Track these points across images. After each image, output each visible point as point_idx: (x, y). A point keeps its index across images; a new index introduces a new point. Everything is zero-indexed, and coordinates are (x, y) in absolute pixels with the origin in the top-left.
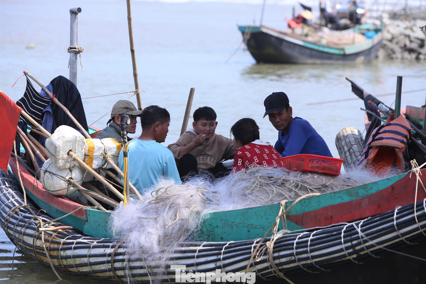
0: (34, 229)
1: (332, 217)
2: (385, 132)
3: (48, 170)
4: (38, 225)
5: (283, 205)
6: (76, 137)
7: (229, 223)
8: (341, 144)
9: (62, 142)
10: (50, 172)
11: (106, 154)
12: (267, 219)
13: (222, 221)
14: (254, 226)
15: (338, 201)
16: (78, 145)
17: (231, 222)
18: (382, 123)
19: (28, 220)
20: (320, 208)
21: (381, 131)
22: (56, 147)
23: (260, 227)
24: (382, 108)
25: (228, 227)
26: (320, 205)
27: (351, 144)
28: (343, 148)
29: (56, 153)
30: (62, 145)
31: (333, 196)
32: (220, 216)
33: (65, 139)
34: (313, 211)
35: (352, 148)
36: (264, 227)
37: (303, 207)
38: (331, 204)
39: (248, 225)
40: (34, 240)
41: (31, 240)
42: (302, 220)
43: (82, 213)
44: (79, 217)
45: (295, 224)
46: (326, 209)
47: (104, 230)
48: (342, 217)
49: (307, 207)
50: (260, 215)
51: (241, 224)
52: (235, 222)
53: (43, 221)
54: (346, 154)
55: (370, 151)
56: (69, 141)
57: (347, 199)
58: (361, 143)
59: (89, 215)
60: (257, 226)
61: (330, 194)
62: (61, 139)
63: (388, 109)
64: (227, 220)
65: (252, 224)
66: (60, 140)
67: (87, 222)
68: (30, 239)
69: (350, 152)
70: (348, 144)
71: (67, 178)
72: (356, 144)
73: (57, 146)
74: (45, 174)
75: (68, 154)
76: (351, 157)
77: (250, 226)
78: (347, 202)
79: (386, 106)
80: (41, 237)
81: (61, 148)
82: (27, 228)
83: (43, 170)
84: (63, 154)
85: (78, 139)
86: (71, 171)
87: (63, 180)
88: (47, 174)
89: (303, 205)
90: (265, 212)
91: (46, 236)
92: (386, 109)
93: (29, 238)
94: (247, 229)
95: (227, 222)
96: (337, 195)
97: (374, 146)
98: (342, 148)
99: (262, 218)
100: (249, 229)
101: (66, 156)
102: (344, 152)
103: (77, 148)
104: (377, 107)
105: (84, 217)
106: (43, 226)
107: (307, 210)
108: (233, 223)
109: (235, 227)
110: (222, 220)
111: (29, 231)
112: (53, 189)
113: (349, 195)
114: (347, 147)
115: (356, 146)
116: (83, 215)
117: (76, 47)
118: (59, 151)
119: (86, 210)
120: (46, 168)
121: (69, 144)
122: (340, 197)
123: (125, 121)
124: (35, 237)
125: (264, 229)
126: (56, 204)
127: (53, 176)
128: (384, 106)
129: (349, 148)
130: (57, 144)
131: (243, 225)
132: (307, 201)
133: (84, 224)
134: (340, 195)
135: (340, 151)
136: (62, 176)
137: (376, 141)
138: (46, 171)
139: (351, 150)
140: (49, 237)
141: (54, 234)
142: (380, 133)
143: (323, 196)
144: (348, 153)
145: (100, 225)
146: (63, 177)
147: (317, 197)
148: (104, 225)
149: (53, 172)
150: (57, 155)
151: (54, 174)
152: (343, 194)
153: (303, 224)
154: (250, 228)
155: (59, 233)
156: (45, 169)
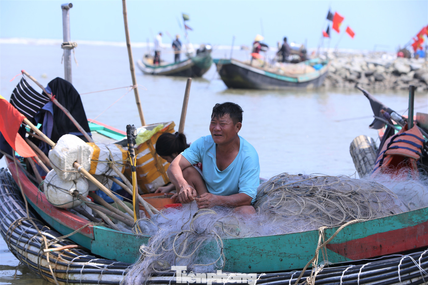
0: (38, 247)
1: (381, 246)
2: (400, 141)
3: (52, 183)
4: (42, 243)
5: (322, 232)
6: (81, 147)
7: (258, 250)
8: (355, 152)
9: (66, 154)
10: (53, 186)
11: (111, 160)
12: (303, 247)
13: (248, 249)
14: (287, 255)
15: (387, 228)
16: (84, 155)
17: (260, 250)
18: (396, 132)
19: (32, 235)
20: (366, 237)
21: (395, 140)
22: (60, 160)
23: (294, 256)
24: (395, 116)
25: (256, 255)
26: (366, 233)
27: (365, 153)
28: (358, 157)
29: (60, 165)
30: (66, 157)
31: (382, 222)
32: (246, 243)
33: (70, 150)
34: (358, 239)
35: (366, 157)
36: (299, 256)
37: (345, 234)
38: (380, 232)
39: (280, 253)
40: (38, 259)
41: (36, 258)
42: (345, 249)
43: (88, 231)
44: (85, 234)
45: (337, 254)
46: (374, 237)
47: (114, 250)
48: (393, 247)
49: (351, 235)
50: (294, 243)
51: (272, 252)
52: (265, 250)
53: (48, 237)
54: (361, 162)
55: (385, 159)
56: (74, 153)
57: (398, 226)
58: (375, 151)
59: (96, 234)
60: (291, 255)
61: (378, 220)
62: (65, 150)
63: (401, 118)
64: (255, 247)
65: (285, 253)
66: (64, 152)
67: (94, 240)
68: (34, 258)
69: (364, 161)
70: (362, 152)
71: (72, 190)
72: (370, 152)
73: (61, 158)
74: (48, 187)
75: (74, 165)
76: (365, 165)
77: (283, 255)
78: (398, 230)
79: (399, 115)
80: (46, 257)
81: (66, 161)
82: (31, 244)
83: (46, 183)
84: (68, 166)
85: (83, 149)
86: (75, 183)
87: (67, 193)
88: (51, 188)
89: (345, 232)
90: (300, 239)
91: (51, 256)
92: (398, 118)
93: (34, 256)
94: (280, 258)
95: (255, 250)
96: (386, 221)
97: (388, 154)
98: (356, 156)
99: (296, 246)
100: (281, 258)
101: (71, 168)
102: (359, 160)
103: (82, 158)
104: (389, 115)
105: (91, 235)
106: (48, 244)
107: (350, 238)
108: (262, 250)
109: (264, 255)
110: (249, 247)
111: (33, 249)
112: (58, 203)
113: (401, 222)
114: (362, 155)
115: (370, 154)
116: (89, 233)
117: (70, 42)
118: (64, 164)
119: (93, 228)
120: (49, 181)
121: (73, 155)
122: (390, 224)
123: (131, 133)
124: (40, 256)
125: (299, 258)
126: (59, 218)
127: (57, 190)
128: (397, 115)
129: (363, 156)
130: (61, 156)
131: (275, 253)
132: (350, 227)
133: (92, 242)
134: (390, 221)
135: (354, 160)
136: (67, 189)
137: (391, 149)
138: (49, 185)
139: (366, 159)
140: (54, 257)
141: (60, 255)
142: (395, 142)
143: (369, 223)
144: (362, 162)
145: (109, 244)
146: (67, 191)
147: (362, 223)
148: (113, 245)
149: (57, 186)
150: (61, 168)
151: (57, 188)
152: (394, 220)
153: (346, 254)
154: (283, 257)
155: (65, 253)
156: (48, 183)
